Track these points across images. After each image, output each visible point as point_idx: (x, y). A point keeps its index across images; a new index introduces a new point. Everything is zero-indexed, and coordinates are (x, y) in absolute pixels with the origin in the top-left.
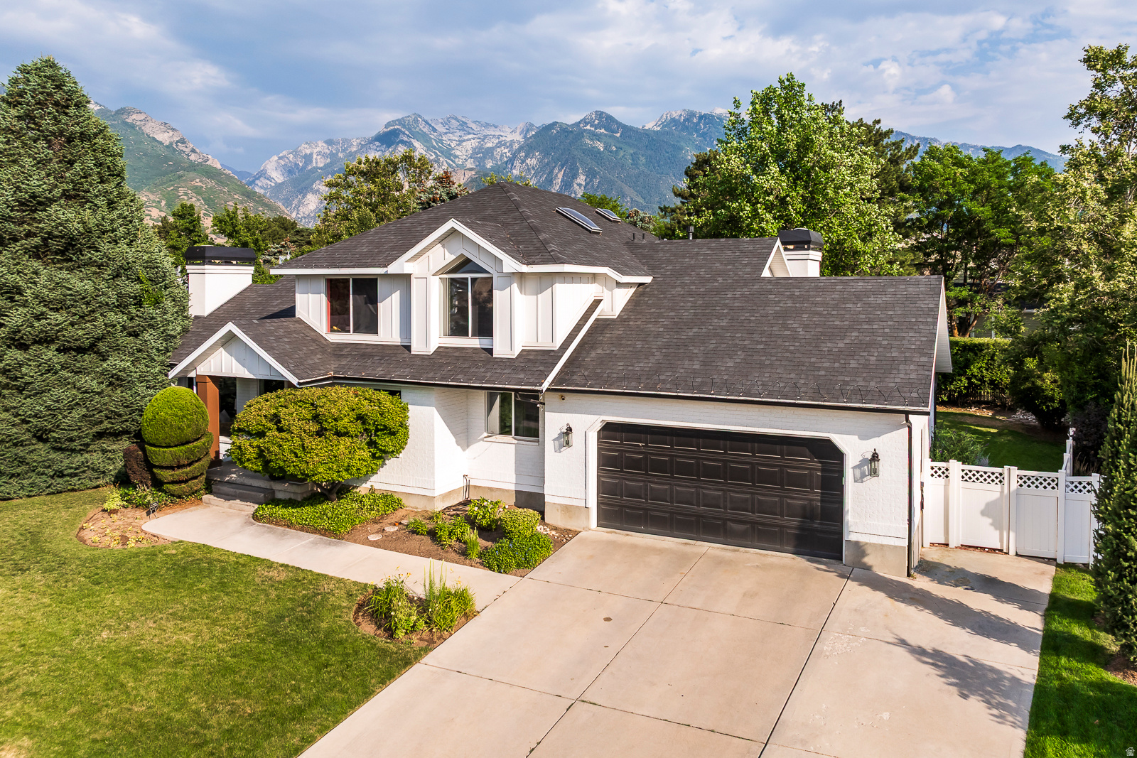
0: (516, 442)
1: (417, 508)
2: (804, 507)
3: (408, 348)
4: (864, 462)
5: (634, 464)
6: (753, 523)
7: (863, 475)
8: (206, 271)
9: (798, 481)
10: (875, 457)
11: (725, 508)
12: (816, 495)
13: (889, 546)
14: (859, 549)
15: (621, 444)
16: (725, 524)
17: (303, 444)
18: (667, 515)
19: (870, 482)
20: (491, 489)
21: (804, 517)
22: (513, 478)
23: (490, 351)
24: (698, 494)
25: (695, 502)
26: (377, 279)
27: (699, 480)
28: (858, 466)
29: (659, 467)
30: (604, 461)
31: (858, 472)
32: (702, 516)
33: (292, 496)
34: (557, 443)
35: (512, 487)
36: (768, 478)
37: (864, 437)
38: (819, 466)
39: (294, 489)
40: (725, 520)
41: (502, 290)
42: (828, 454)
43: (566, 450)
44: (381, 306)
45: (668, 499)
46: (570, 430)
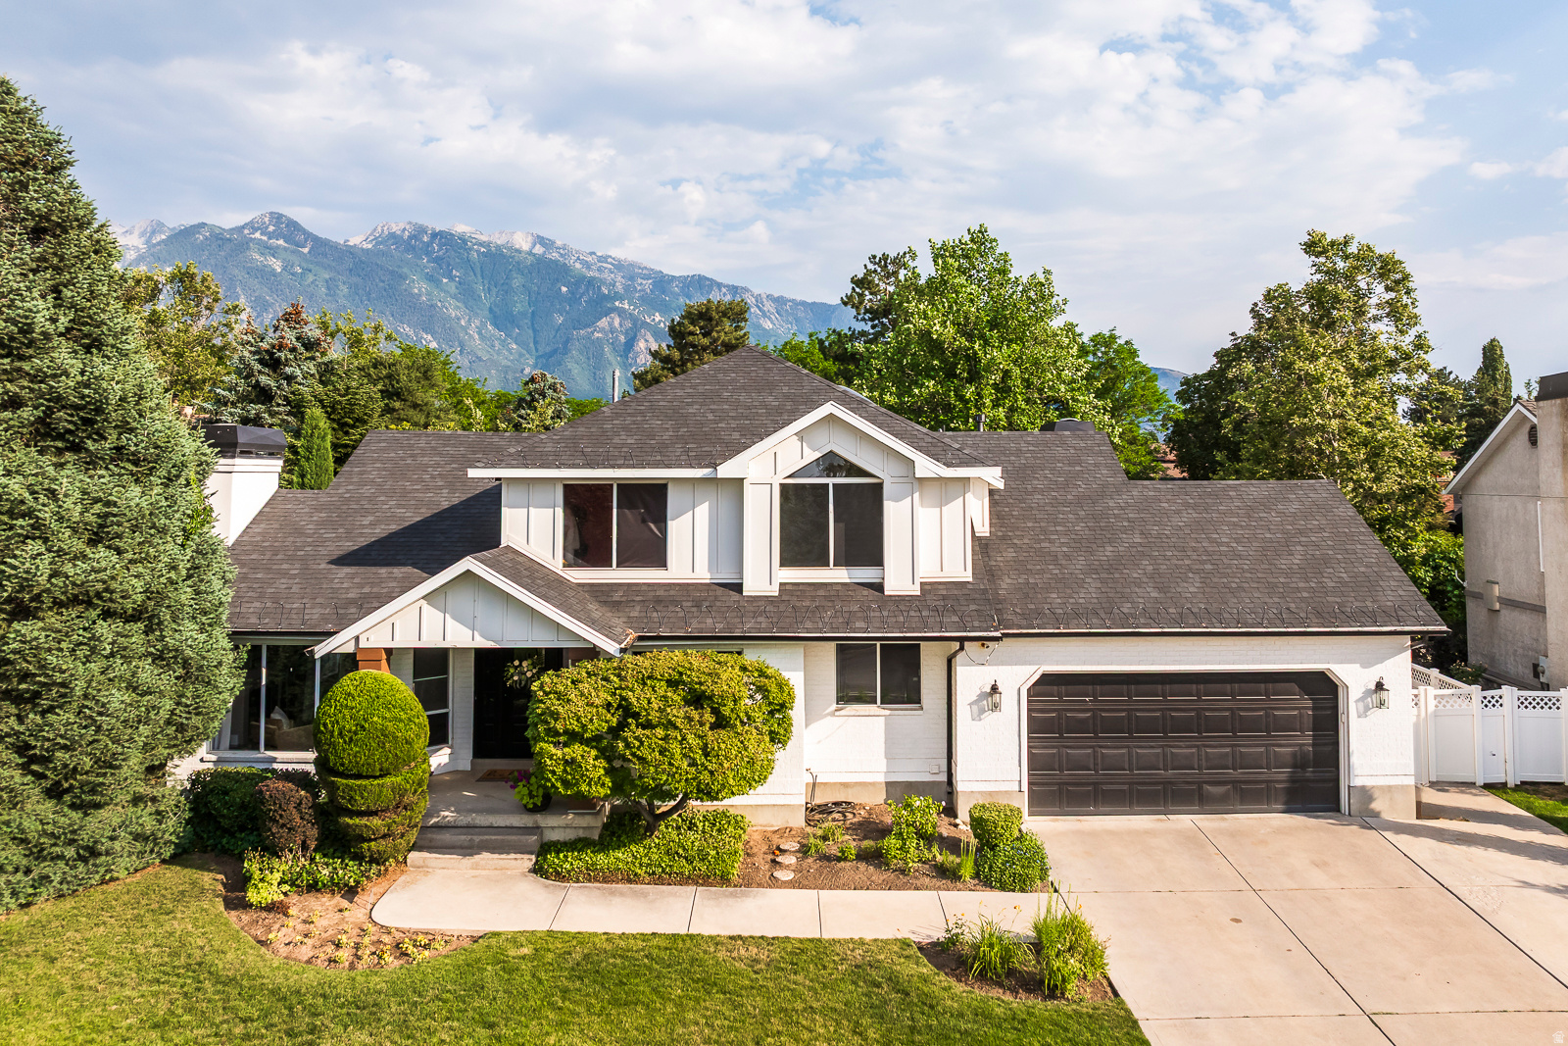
0: (888, 712)
1: (772, 826)
2: (1294, 754)
3: (738, 587)
4: (1368, 693)
5: (1080, 726)
6: (1235, 783)
7: (1367, 709)
8: (236, 469)
9: (1288, 725)
10: (1380, 686)
11: (1200, 768)
12: (1306, 740)
13: (1396, 787)
14: (1366, 794)
15: (1061, 700)
16: (1200, 788)
17: (706, 745)
18: (1126, 787)
19: (1376, 714)
20: (845, 785)
21: (1294, 766)
22: (882, 765)
23: (878, 587)
24: (1165, 755)
25: (1161, 766)
26: (665, 486)
27: (1166, 737)
28: (1362, 699)
29: (1113, 726)
30: (1036, 726)
31: (1361, 705)
32: (1170, 783)
33: (581, 834)
34: (975, 708)
35: (881, 779)
36: (1252, 725)
37: (1367, 664)
38: (1309, 704)
39: (586, 821)
40: (1200, 784)
41: (897, 500)
42: (1322, 688)
43: (990, 718)
44: (673, 526)
45: (1127, 767)
46: (994, 689)
